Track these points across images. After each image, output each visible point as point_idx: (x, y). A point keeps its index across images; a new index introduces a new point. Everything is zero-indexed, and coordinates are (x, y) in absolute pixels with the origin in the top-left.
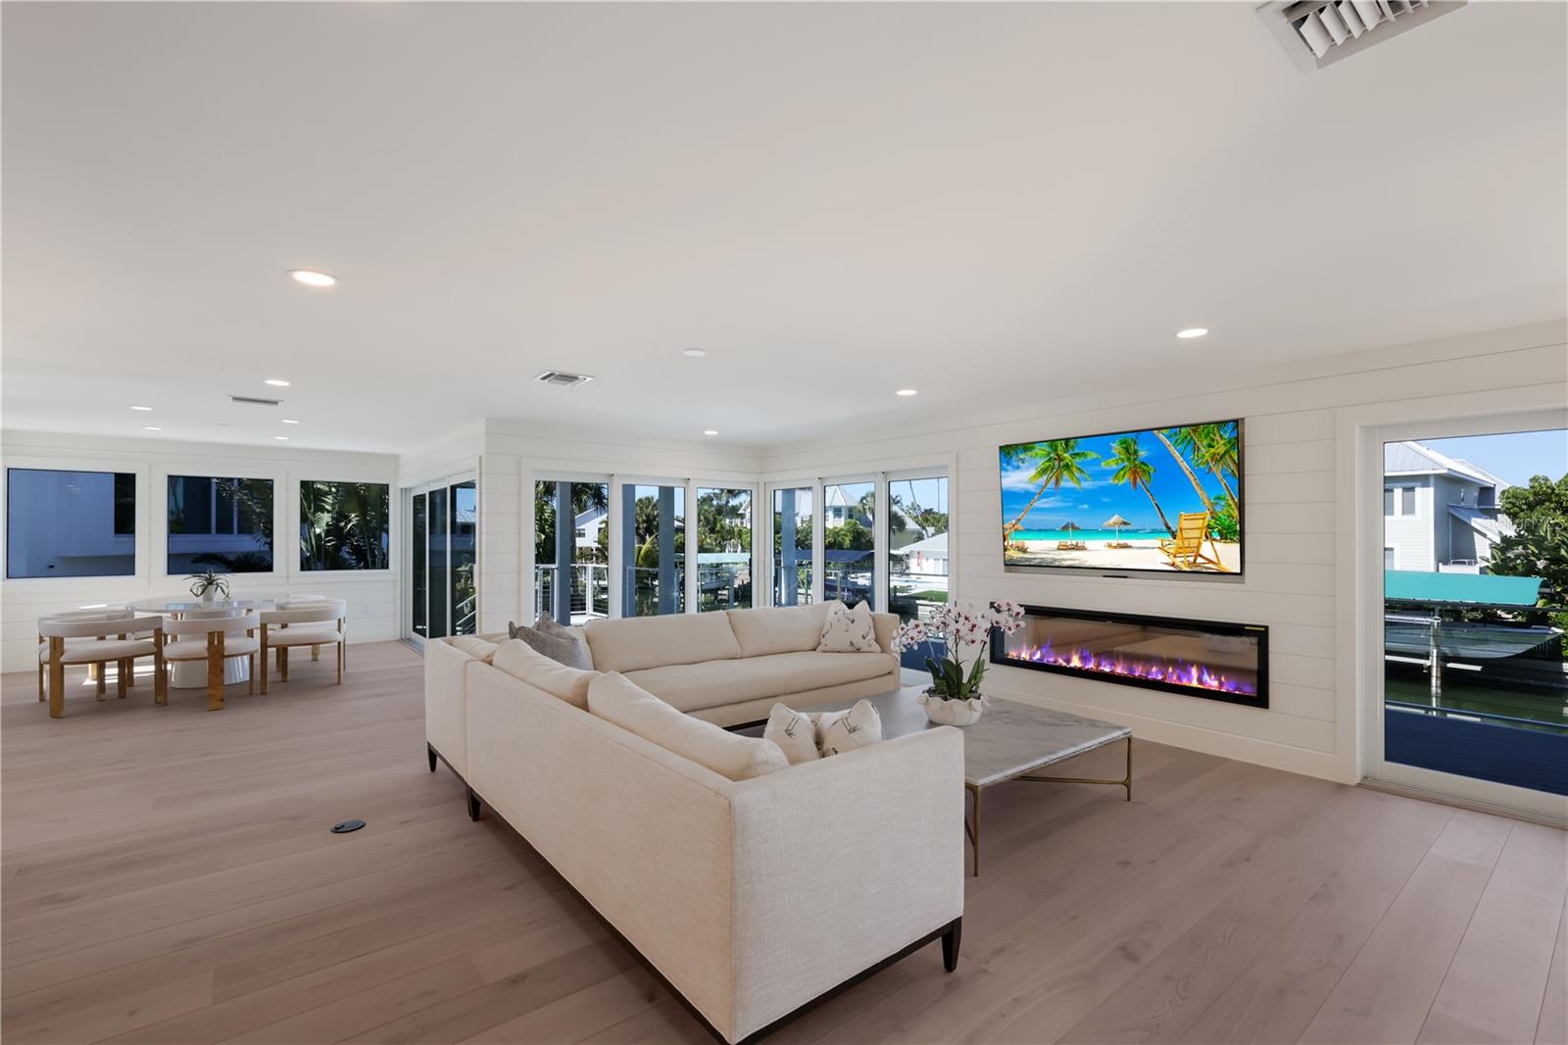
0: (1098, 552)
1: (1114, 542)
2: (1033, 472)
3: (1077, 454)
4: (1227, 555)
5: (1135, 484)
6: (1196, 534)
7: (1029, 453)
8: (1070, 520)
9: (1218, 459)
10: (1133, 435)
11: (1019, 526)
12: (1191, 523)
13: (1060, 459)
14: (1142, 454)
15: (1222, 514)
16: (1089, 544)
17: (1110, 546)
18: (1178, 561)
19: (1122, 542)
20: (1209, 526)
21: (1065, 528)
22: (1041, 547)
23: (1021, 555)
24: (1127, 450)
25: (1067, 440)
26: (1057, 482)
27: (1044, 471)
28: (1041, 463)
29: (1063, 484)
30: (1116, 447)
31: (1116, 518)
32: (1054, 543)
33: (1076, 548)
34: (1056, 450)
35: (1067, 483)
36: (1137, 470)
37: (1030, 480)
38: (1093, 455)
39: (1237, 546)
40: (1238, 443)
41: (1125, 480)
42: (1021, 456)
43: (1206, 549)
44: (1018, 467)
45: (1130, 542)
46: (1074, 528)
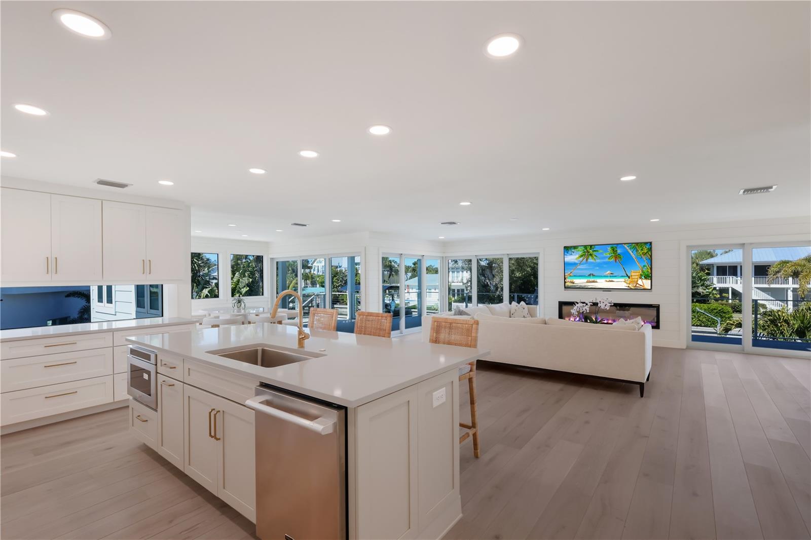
0: (602, 283)
1: (608, 280)
2: (577, 256)
3: (595, 251)
4: (647, 284)
5: (616, 261)
6: (637, 277)
7: (576, 250)
8: (592, 273)
9: (644, 254)
10: (616, 245)
11: (571, 274)
12: (635, 273)
13: (588, 252)
14: (619, 251)
15: (645, 270)
16: (598, 280)
17: (606, 281)
18: (630, 286)
19: (611, 280)
20: (641, 275)
21: (590, 275)
22: (579, 282)
23: (572, 284)
24: (613, 250)
25: (591, 246)
26: (587, 260)
27: (582, 256)
28: (581, 253)
29: (589, 260)
30: (609, 249)
31: (608, 272)
32: (585, 280)
33: (594, 282)
34: (586, 249)
35: (590, 260)
36: (617, 257)
37: (576, 259)
38: (601, 251)
39: (650, 281)
40: (650, 249)
41: (613, 260)
42: (573, 251)
43: (640, 282)
44: (571, 254)
45: (613, 280)
46: (593, 275)
